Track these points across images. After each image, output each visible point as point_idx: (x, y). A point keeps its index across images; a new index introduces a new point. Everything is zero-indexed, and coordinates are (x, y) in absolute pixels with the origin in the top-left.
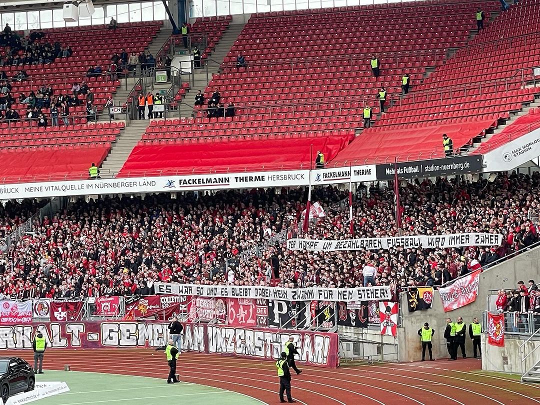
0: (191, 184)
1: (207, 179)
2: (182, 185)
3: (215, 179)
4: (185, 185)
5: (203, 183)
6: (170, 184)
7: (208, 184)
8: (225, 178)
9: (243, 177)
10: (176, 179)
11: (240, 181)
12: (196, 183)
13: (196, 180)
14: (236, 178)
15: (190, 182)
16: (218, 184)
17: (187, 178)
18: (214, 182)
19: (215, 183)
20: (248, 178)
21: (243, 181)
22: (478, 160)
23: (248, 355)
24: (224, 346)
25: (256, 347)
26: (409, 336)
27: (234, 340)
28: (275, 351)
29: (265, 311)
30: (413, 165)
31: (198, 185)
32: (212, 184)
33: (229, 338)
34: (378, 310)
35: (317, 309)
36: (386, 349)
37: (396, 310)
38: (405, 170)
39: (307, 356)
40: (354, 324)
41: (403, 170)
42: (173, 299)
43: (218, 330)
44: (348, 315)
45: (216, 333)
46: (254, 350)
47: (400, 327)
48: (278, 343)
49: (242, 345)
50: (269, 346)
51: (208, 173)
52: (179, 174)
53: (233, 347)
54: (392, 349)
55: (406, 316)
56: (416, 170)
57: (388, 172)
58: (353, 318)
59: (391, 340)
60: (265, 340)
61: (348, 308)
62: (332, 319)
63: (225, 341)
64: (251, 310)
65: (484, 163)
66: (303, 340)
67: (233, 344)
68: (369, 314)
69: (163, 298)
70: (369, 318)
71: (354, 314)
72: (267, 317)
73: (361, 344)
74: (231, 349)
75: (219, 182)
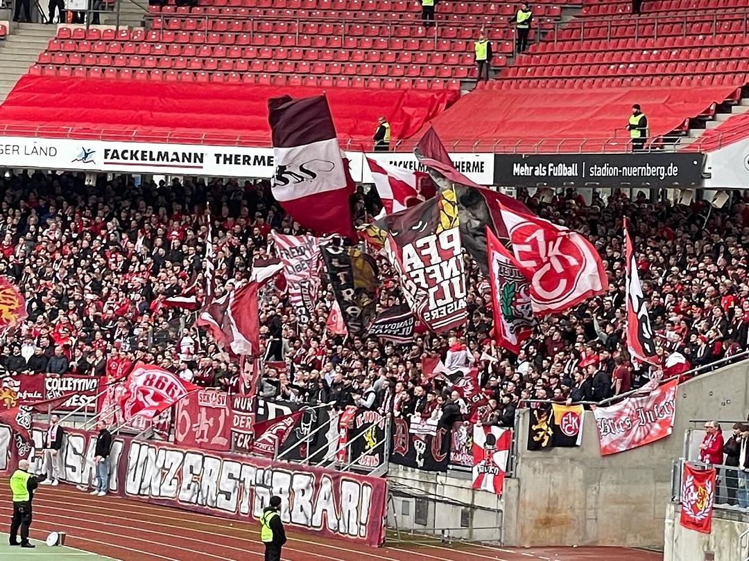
0: (127, 158)
1: (160, 153)
2: (109, 160)
3: (175, 154)
4: (115, 160)
5: (152, 159)
6: (86, 155)
7: (160, 162)
8: (196, 155)
9: (231, 156)
10: (98, 146)
11: (225, 163)
12: (137, 159)
13: (137, 151)
14: (218, 156)
15: (126, 155)
16: (181, 163)
17: (120, 146)
18: (172, 160)
19: (175, 163)
20: (241, 158)
21: (231, 163)
22: (695, 163)
23: (202, 505)
24: (156, 484)
25: (221, 492)
26: (527, 497)
27: (179, 474)
28: (257, 503)
29: (248, 424)
30: (568, 160)
31: (140, 162)
32: (170, 163)
33: (169, 470)
34: (470, 440)
35: (352, 427)
36: (478, 519)
37: (507, 443)
38: (550, 170)
39: (325, 519)
40: (421, 463)
41: (547, 170)
42: (69, 384)
43: (151, 451)
44: (411, 444)
45: (147, 458)
46: (214, 498)
47: (510, 477)
48: (265, 487)
49: (193, 484)
50: (248, 491)
51: (163, 141)
52: (104, 138)
53: (174, 488)
54: (491, 519)
55: (524, 456)
56: (572, 171)
57: (517, 169)
58: (421, 450)
59: (492, 503)
60: (242, 479)
61: (411, 431)
62: (379, 450)
63: (160, 475)
64: (222, 419)
65: (707, 170)
66: (317, 486)
67: (175, 482)
68: (452, 447)
69: (50, 380)
70: (452, 454)
71: (423, 444)
72: (252, 435)
73: (431, 504)
74: (168, 491)
75: (183, 161)
